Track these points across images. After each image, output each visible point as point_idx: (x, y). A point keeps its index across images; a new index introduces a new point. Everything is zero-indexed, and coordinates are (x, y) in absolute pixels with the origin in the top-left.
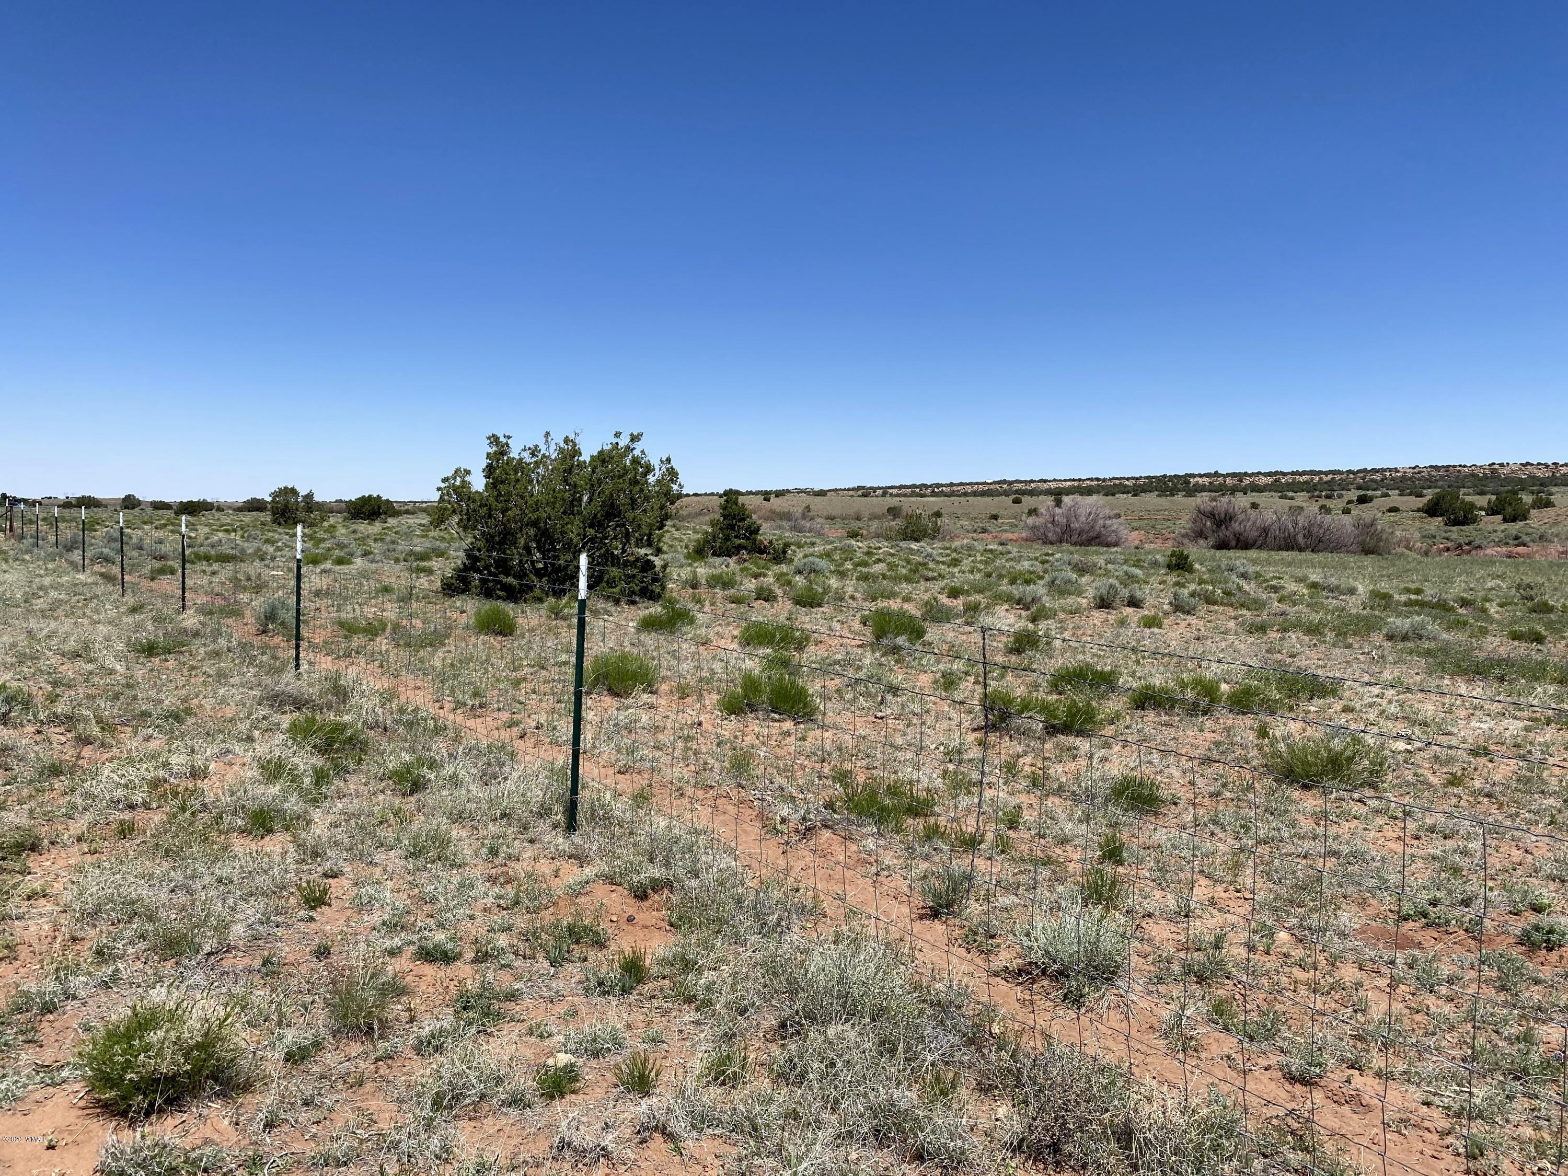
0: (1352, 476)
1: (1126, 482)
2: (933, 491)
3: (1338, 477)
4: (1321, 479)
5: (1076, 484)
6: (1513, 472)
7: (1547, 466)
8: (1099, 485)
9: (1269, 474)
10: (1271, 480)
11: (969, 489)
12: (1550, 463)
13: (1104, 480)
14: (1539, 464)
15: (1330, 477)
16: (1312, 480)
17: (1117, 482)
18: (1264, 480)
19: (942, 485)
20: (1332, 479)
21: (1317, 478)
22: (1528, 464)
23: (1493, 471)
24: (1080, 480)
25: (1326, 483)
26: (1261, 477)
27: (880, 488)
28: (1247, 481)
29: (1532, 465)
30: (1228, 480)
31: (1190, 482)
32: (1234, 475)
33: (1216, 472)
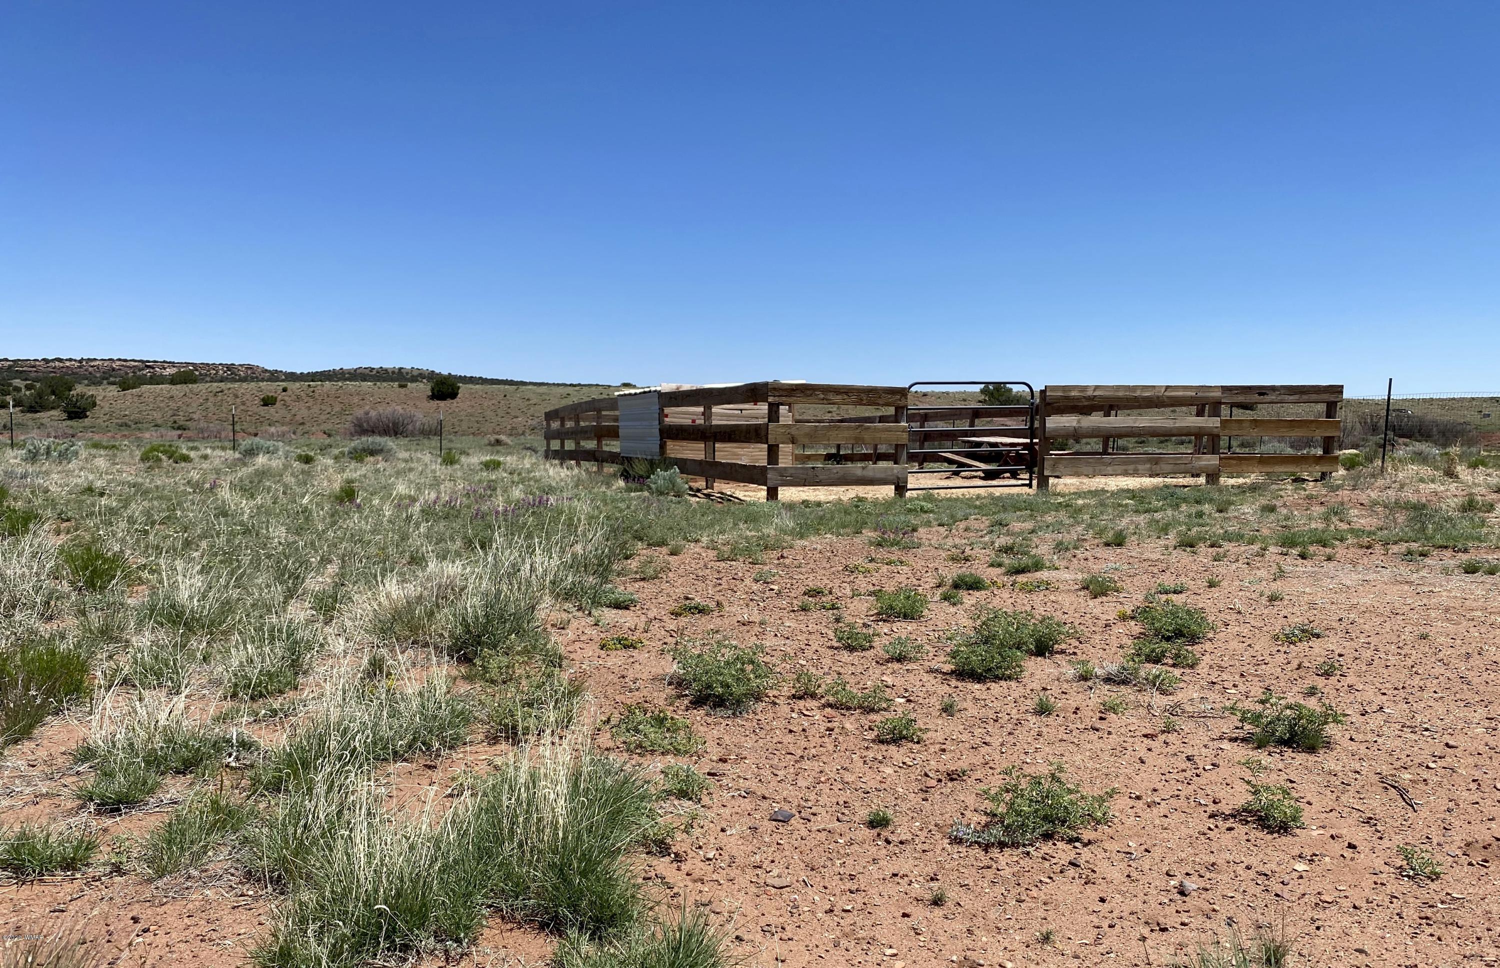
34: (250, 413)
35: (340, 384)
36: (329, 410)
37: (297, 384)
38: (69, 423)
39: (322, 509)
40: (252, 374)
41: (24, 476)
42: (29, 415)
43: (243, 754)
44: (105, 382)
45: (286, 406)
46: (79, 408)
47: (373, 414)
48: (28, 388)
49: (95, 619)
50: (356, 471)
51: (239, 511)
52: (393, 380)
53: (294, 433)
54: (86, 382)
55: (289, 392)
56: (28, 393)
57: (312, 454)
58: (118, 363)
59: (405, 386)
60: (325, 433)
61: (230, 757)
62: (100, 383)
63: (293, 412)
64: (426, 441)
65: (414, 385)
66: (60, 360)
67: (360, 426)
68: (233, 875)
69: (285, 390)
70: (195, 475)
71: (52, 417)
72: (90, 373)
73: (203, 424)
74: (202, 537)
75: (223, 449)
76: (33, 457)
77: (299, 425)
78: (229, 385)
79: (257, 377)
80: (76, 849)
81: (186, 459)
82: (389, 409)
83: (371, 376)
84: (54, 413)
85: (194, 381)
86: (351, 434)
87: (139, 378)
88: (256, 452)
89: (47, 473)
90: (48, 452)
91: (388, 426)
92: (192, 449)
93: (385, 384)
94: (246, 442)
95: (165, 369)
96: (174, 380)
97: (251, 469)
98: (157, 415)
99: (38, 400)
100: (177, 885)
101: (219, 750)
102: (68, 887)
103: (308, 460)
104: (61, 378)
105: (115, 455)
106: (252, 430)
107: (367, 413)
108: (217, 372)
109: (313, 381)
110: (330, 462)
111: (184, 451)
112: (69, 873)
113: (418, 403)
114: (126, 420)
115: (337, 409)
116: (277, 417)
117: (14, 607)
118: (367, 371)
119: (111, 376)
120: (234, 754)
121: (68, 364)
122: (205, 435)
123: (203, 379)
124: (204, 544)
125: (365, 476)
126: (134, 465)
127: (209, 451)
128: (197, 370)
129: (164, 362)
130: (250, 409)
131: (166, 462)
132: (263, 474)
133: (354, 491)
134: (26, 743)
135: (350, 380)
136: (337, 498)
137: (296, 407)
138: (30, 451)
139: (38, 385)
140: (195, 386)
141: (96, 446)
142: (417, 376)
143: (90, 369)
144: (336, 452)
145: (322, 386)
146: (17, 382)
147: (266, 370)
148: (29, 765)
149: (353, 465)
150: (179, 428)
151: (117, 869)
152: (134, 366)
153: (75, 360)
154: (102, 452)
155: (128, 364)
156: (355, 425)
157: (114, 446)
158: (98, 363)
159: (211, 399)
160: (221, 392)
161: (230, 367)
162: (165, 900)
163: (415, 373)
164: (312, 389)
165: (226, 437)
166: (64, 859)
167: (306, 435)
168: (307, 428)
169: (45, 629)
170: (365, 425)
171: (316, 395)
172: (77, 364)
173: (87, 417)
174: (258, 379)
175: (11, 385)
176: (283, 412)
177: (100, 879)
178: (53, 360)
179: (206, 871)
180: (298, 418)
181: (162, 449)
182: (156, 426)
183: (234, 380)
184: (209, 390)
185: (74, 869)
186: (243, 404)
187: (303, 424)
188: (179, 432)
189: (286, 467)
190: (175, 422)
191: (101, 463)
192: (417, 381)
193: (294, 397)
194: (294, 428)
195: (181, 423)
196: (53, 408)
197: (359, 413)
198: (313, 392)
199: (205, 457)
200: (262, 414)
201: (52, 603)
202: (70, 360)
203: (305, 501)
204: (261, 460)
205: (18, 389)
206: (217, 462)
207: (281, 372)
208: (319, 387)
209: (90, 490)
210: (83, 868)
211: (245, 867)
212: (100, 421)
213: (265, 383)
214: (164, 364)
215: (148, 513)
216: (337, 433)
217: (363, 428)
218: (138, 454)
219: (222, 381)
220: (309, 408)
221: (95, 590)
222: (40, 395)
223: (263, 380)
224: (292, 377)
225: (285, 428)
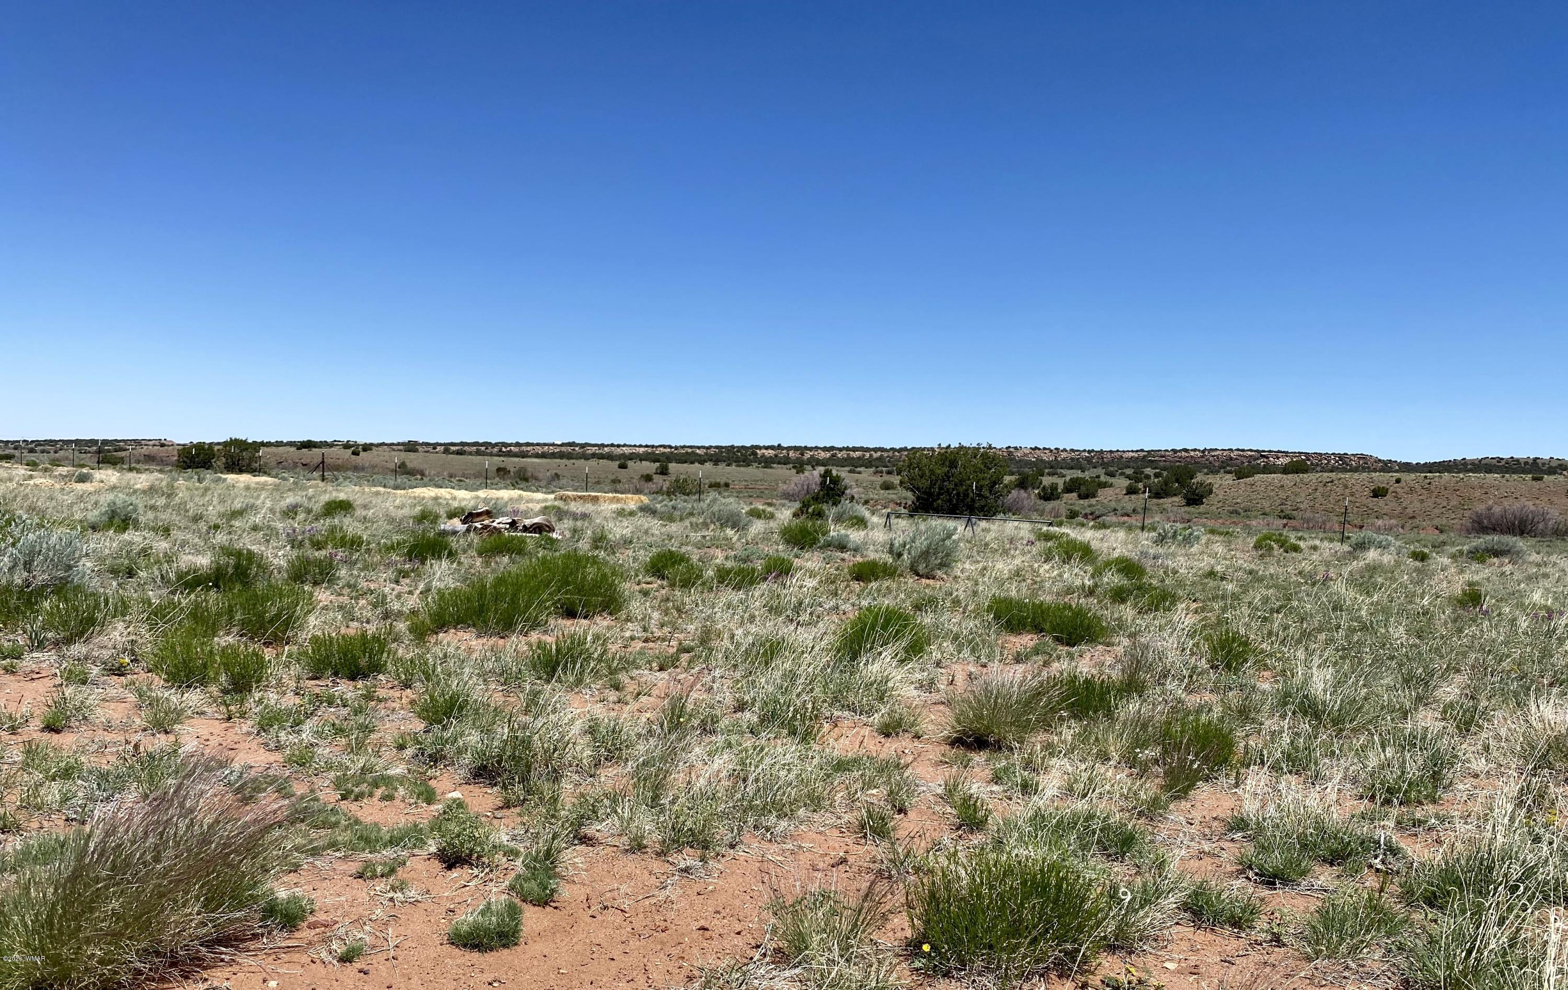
0: (897, 454)
1: (698, 451)
2: (501, 451)
3: (885, 454)
4: (871, 455)
5: (650, 450)
6: (1025, 455)
7: (1051, 451)
8: (672, 453)
9: (825, 449)
10: (828, 455)
11: (539, 450)
12: (1053, 448)
13: (676, 448)
14: (1045, 449)
15: (879, 454)
16: (864, 455)
17: (690, 450)
18: (823, 455)
19: (510, 445)
20: (882, 455)
21: (867, 455)
22: (1036, 448)
23: (1010, 454)
24: (653, 446)
25: (877, 459)
26: (820, 451)
27: (441, 445)
28: (808, 455)
29: (1039, 449)
30: (791, 454)
31: (757, 454)
32: (796, 448)
33: (779, 445)
34: (1357, 504)
35: (1461, 476)
36: (1445, 504)
37: (1413, 476)
38: (1187, 508)
39: (1444, 613)
40: (1365, 464)
41: (1155, 557)
42: (1155, 500)
43: (1390, 858)
44: (1222, 471)
45: (1397, 497)
46: (1197, 495)
47: (1497, 510)
48: (1156, 475)
49: (1234, 697)
50: (1479, 573)
51: (1356, 607)
52: (1524, 471)
53: (1402, 527)
54: (1206, 470)
55: (1403, 484)
56: (1156, 480)
57: (1426, 550)
58: (1236, 453)
59: (1541, 479)
60: (1437, 528)
61: (1376, 858)
62: (1217, 472)
63: (1404, 505)
64: (1559, 543)
65: (1552, 477)
66: (1186, 450)
67: (1480, 523)
68: (1389, 978)
69: (1398, 481)
70: (1306, 566)
71: (1173, 502)
72: (1210, 463)
73: (1308, 514)
74: (1320, 630)
75: (1331, 540)
76: (1161, 540)
77: (1408, 519)
78: (1341, 475)
79: (1369, 468)
80: (1244, 911)
81: (1296, 549)
82: (1517, 506)
83: (1498, 467)
84: (1175, 499)
85: (1305, 471)
86: (1468, 530)
87: (1253, 467)
88: (1367, 546)
89: (1174, 555)
90: (1174, 536)
91: (1514, 524)
92: (1300, 539)
93: (1515, 476)
94: (1355, 536)
95: (1278, 458)
96: (1286, 470)
97: (1362, 563)
98: (1266, 504)
99: (1164, 487)
100: (1335, 971)
101: (1367, 850)
102: (1234, 943)
103: (1421, 557)
104: (1186, 467)
105: (1230, 542)
106: (1358, 522)
107: (1490, 509)
108: (1329, 461)
109: (1430, 472)
110: (1446, 561)
111: (1293, 541)
112: (1236, 930)
113: (1555, 499)
114: (1237, 507)
115: (1454, 503)
116: (1386, 509)
117: (1165, 676)
118: (1494, 462)
119: (1228, 465)
120: (1381, 856)
121: (1192, 453)
122: (1312, 526)
123: (1314, 469)
124: (1322, 637)
125: (1488, 579)
126: (1248, 552)
127: (1317, 542)
128: (1309, 460)
129: (1279, 452)
130: (1359, 500)
131: (1277, 551)
132: (1373, 569)
133: (1480, 596)
134: (1184, 803)
135: (1471, 471)
136: (1459, 601)
137: (1406, 500)
138: (1159, 534)
139: (1165, 473)
140: (1305, 476)
141: (1212, 532)
142: (1556, 467)
143: (1211, 459)
144: (1454, 550)
145: (1441, 477)
146: (1148, 471)
147: (1380, 460)
148: (1188, 822)
149: (1475, 566)
150: (1285, 517)
151: (1277, 940)
152: (1251, 456)
153: (1199, 450)
154: (1217, 538)
155: (1245, 454)
156: (1474, 521)
157: (1227, 533)
158: (1217, 453)
159: (1321, 489)
160: (1332, 482)
161: (1342, 457)
162: (1324, 982)
163: (1553, 464)
164: (1428, 481)
165: (1331, 528)
166: (1233, 916)
167: (1416, 530)
168: (1416, 522)
169: (1193, 701)
170: (1485, 521)
171: (1432, 487)
172: (1200, 454)
173: (1203, 503)
174: (1370, 470)
175: (1143, 472)
176: (1394, 504)
177: (1261, 944)
178: (1180, 451)
179: (1363, 966)
180: (1409, 511)
181: (1274, 537)
182: (1264, 514)
183: (1345, 471)
184: (1320, 480)
185: (1240, 928)
186: (1352, 495)
187: (1413, 517)
188: (1285, 521)
189: (1398, 564)
190: (1282, 511)
191: (1219, 549)
192: (1555, 473)
193: (1407, 489)
194: (1403, 522)
195: (1287, 512)
196: (1175, 495)
197: (1480, 508)
198: (1430, 483)
199: (1315, 548)
200: (1370, 506)
201: (1195, 677)
202: (1195, 450)
203: (1425, 602)
204: (1372, 555)
205: (1148, 477)
206: (1327, 554)
207: (1396, 462)
208: (1436, 479)
209: (1211, 574)
210: (1248, 930)
211: (1403, 974)
212: (1214, 508)
213: (1377, 474)
214: (1278, 454)
215: (1266, 600)
216: (1451, 528)
217: (1481, 526)
218: (1252, 541)
219: (1332, 471)
220: (1422, 501)
221: (1230, 670)
222: (1166, 483)
223: (1375, 470)
224: (1407, 467)
225: (1393, 522)
